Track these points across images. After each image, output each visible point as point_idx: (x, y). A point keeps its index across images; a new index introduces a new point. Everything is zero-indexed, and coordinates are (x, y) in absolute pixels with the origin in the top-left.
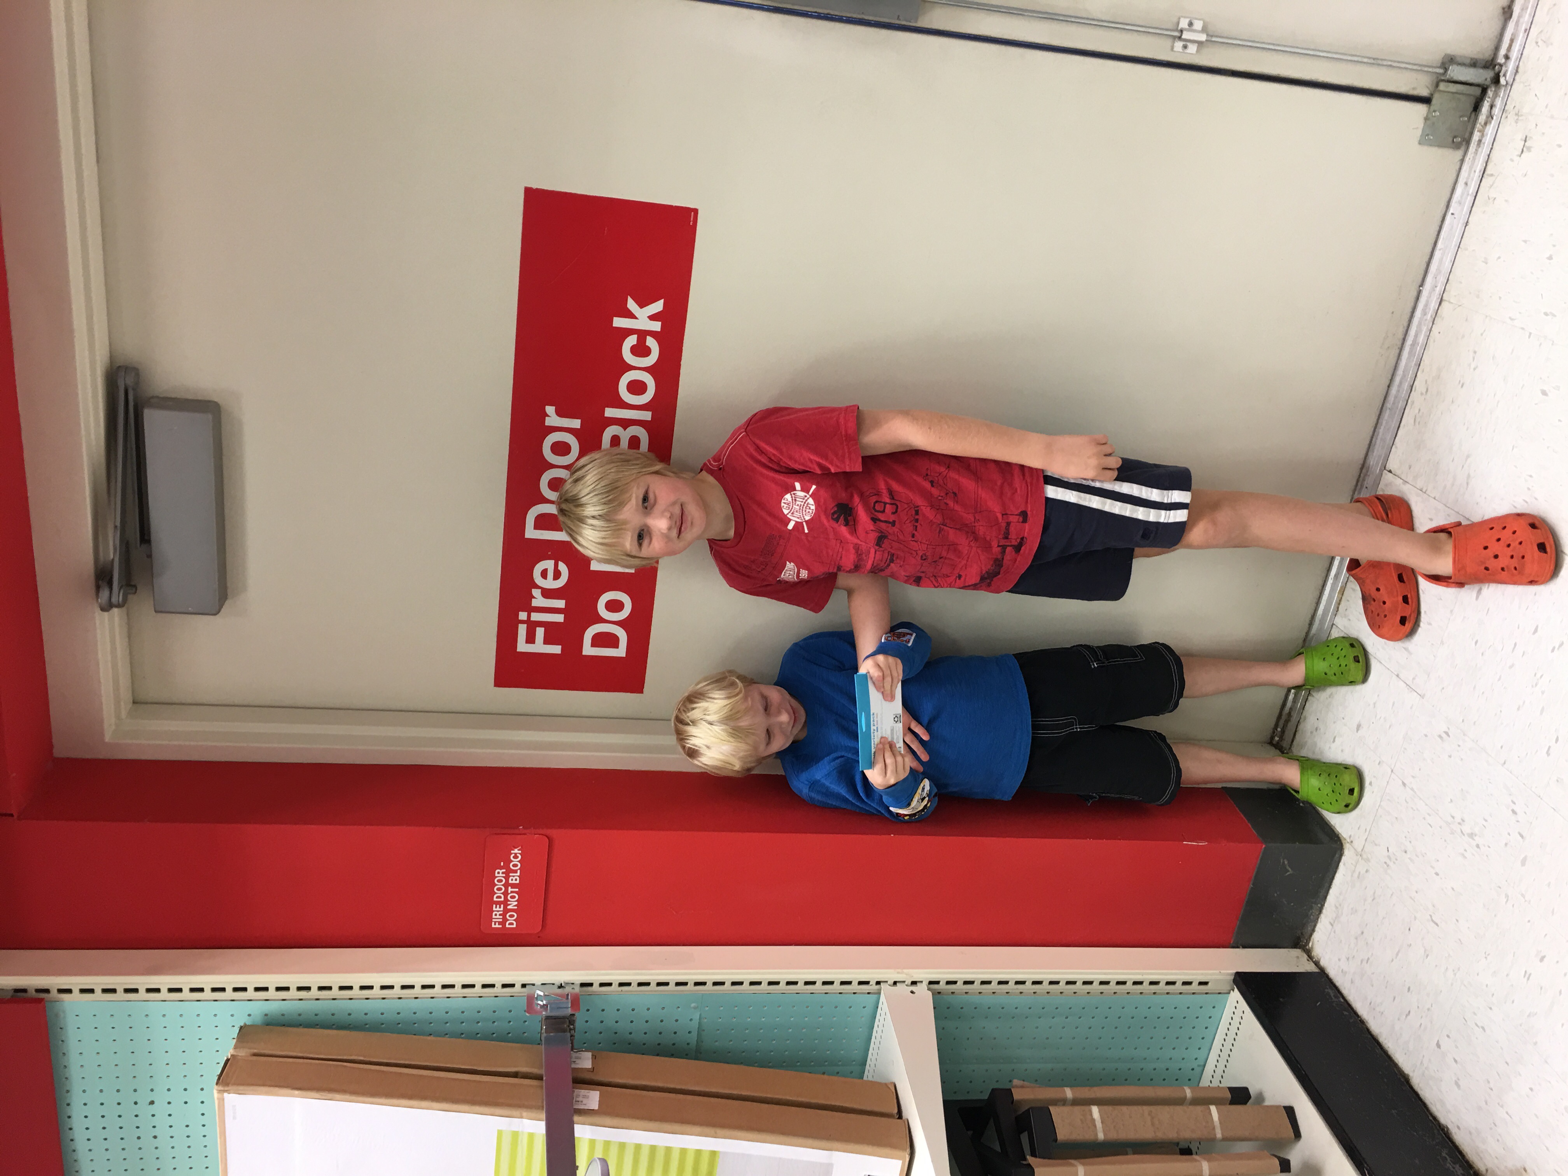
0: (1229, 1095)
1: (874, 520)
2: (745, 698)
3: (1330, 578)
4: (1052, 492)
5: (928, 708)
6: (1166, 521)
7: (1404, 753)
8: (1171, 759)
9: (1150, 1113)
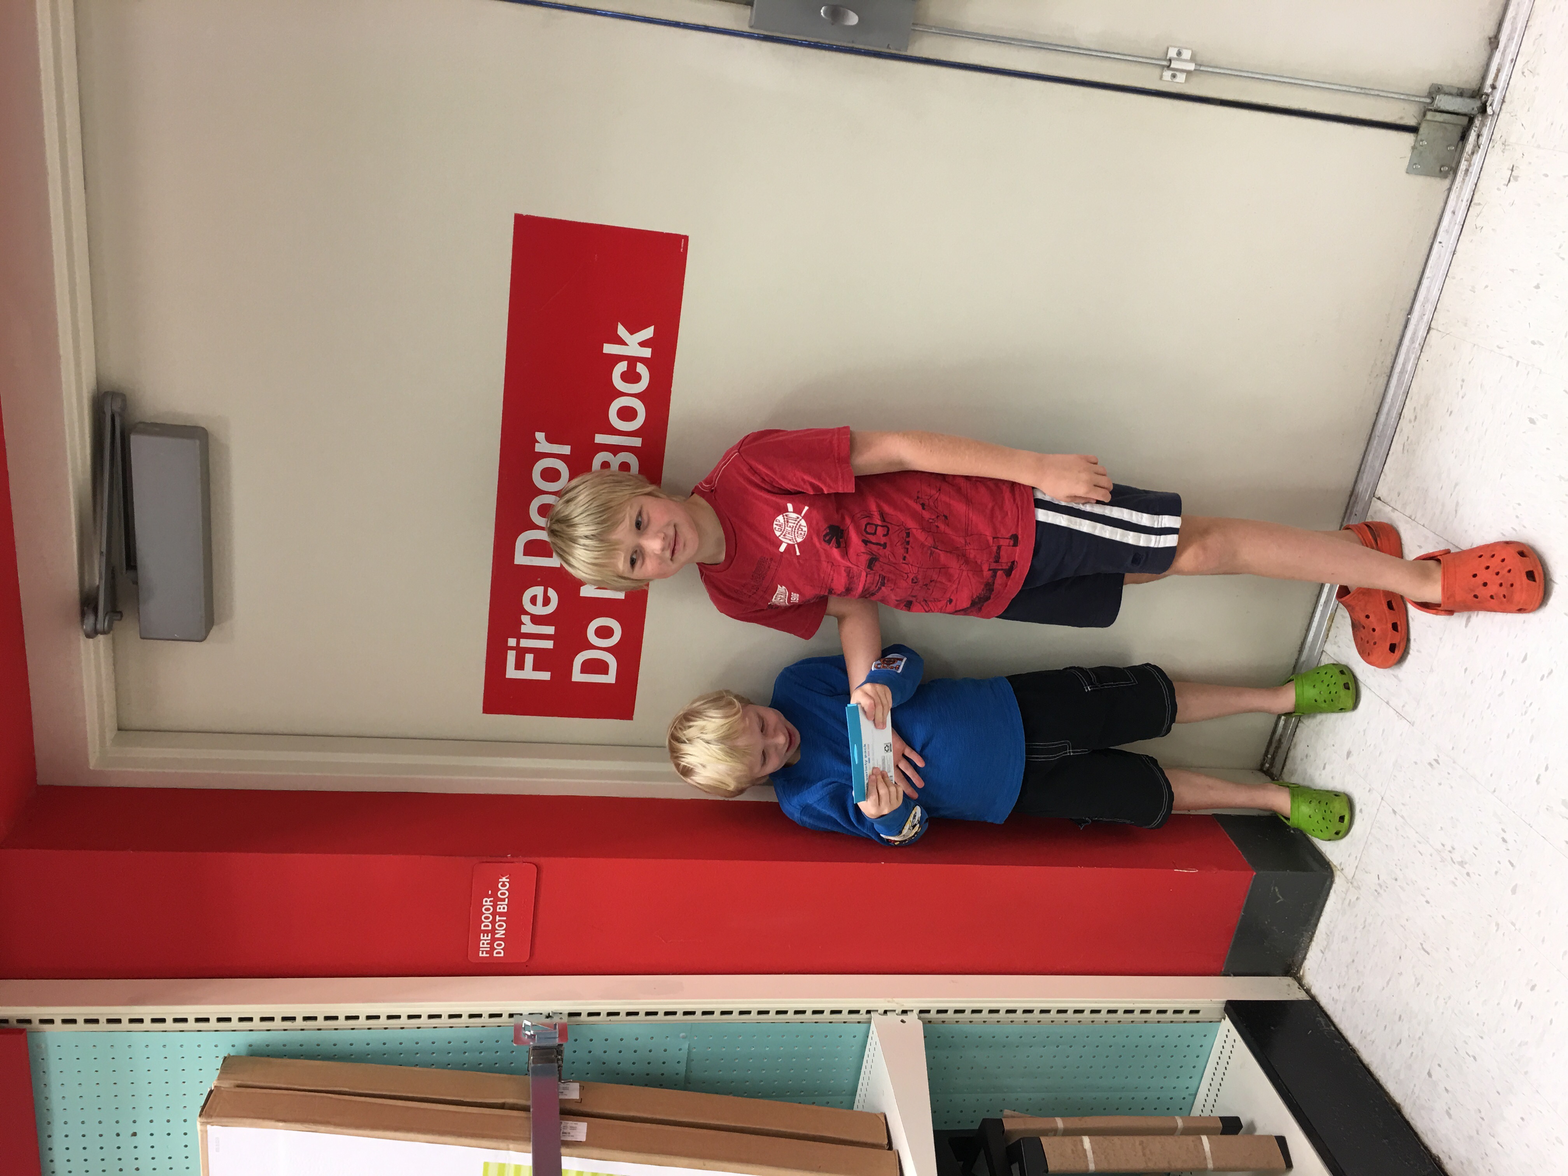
0: (1220, 1125)
1: (866, 542)
2: (743, 718)
3: (1320, 605)
4: (1043, 516)
5: (920, 734)
6: (1156, 546)
7: (1394, 780)
8: (1163, 782)
9: (1141, 1143)
